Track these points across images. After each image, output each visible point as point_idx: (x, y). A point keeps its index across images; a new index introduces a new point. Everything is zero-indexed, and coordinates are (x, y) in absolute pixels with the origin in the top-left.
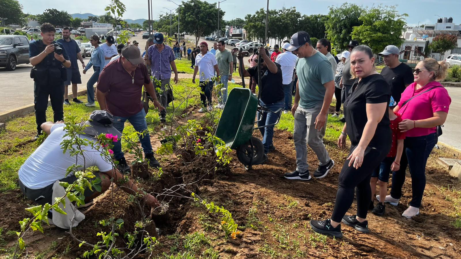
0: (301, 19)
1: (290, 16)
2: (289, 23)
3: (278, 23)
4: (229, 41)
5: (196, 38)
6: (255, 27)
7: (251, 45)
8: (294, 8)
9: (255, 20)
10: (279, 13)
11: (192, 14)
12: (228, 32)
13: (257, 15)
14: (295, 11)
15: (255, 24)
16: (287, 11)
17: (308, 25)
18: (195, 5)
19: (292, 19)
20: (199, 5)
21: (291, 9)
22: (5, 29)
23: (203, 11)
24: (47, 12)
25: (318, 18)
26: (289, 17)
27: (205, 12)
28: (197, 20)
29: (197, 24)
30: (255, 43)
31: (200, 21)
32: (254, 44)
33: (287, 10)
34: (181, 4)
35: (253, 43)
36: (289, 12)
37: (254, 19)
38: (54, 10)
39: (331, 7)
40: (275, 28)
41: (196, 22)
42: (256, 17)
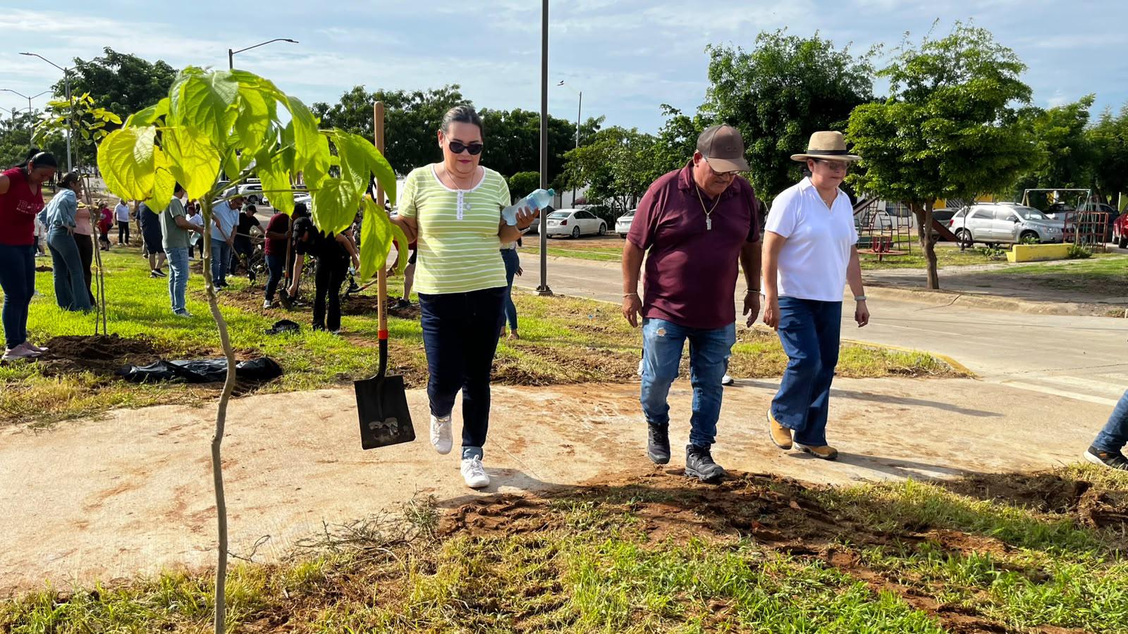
18: (124, 72)
42: (342, 110)
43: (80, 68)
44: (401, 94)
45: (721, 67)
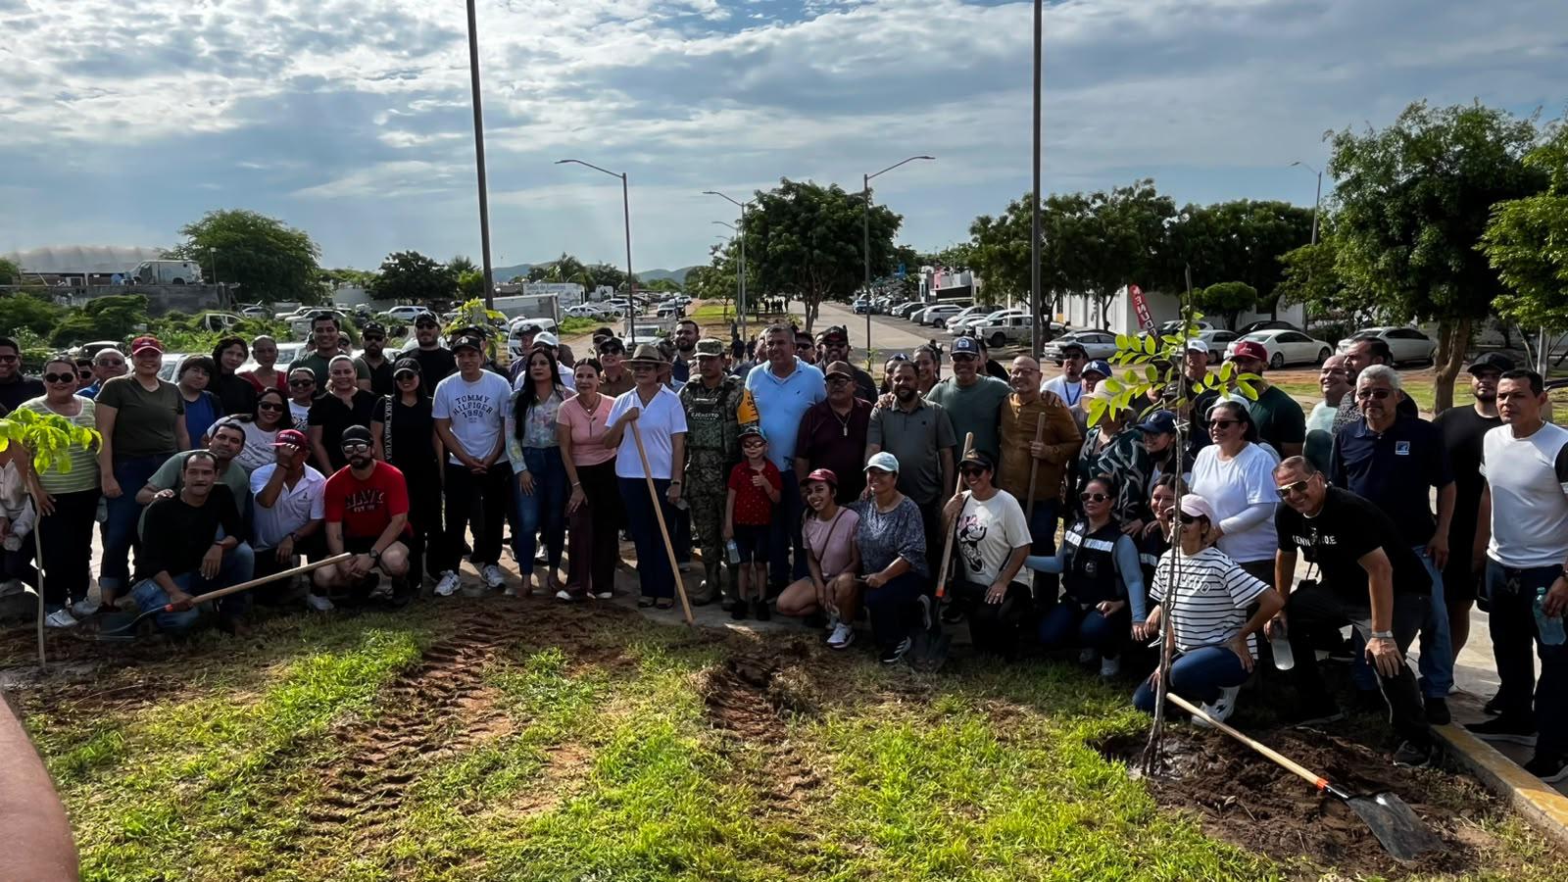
0: (1175, 219)
1: (1135, 210)
2: (1132, 237)
3: (1093, 238)
4: (926, 314)
5: (808, 310)
6: (1006, 257)
7: (997, 323)
8: (1149, 182)
9: (1007, 234)
10: (1094, 206)
11: (788, 229)
12: (927, 286)
13: (1011, 218)
14: (1152, 193)
15: (1007, 247)
16: (1122, 197)
17: (1203, 241)
18: (798, 201)
19: (1142, 223)
20: (811, 201)
21: (1137, 186)
22: (211, 318)
23: (824, 220)
24: (391, 261)
25: (1244, 211)
26: (1134, 215)
27: (834, 220)
28: (805, 249)
29: (806, 261)
30: (1013, 313)
31: (817, 252)
32: (1008, 317)
33: (1122, 192)
34: (753, 199)
35: (1007, 314)
36: (1131, 198)
37: (1003, 230)
38: (412, 255)
39: (1339, 131)
40: (1082, 257)
41: (803, 255)
42: (1008, 222)
43: (761, 201)
44: (1078, 197)
45: (1347, 153)
